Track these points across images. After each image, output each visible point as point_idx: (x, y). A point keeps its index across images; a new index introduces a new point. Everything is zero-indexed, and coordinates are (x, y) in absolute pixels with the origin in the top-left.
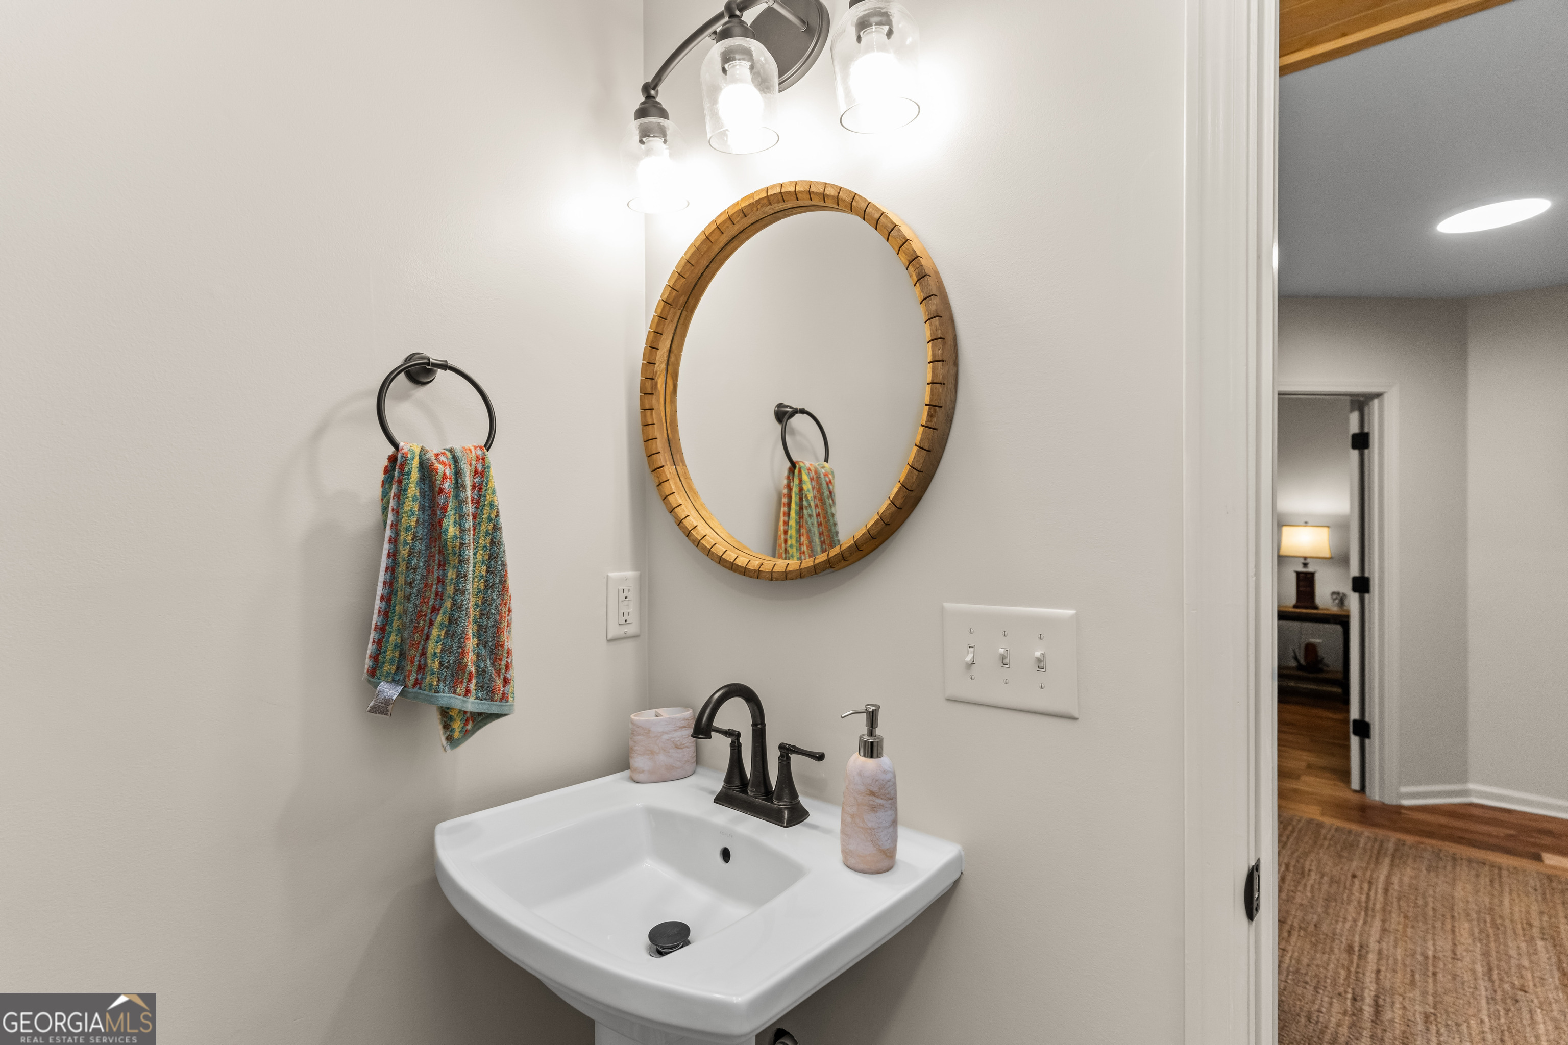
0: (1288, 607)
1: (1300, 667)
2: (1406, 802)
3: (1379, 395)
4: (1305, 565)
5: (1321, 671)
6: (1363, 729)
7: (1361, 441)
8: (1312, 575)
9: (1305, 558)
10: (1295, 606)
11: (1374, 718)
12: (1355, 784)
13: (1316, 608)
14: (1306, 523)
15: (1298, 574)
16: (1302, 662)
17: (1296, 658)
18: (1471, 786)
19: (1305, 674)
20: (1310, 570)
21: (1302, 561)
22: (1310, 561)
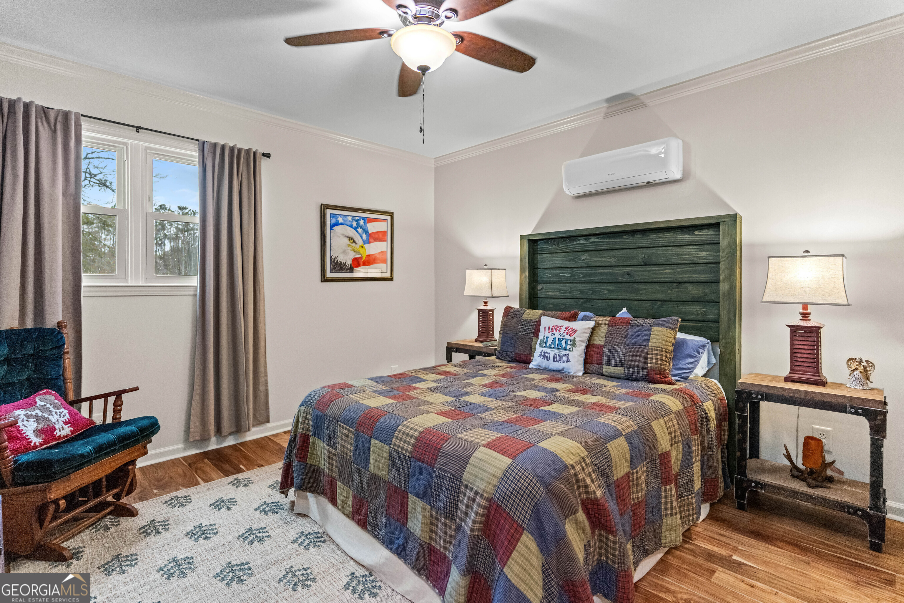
0: (776, 382)
1: (795, 471)
4: (805, 316)
8: (816, 330)
9: (805, 306)
10: (788, 381)
13: (823, 384)
14: (807, 251)
15: (793, 329)
16: (800, 465)
17: (788, 457)
20: (813, 322)
21: (800, 308)
22: (810, 310)
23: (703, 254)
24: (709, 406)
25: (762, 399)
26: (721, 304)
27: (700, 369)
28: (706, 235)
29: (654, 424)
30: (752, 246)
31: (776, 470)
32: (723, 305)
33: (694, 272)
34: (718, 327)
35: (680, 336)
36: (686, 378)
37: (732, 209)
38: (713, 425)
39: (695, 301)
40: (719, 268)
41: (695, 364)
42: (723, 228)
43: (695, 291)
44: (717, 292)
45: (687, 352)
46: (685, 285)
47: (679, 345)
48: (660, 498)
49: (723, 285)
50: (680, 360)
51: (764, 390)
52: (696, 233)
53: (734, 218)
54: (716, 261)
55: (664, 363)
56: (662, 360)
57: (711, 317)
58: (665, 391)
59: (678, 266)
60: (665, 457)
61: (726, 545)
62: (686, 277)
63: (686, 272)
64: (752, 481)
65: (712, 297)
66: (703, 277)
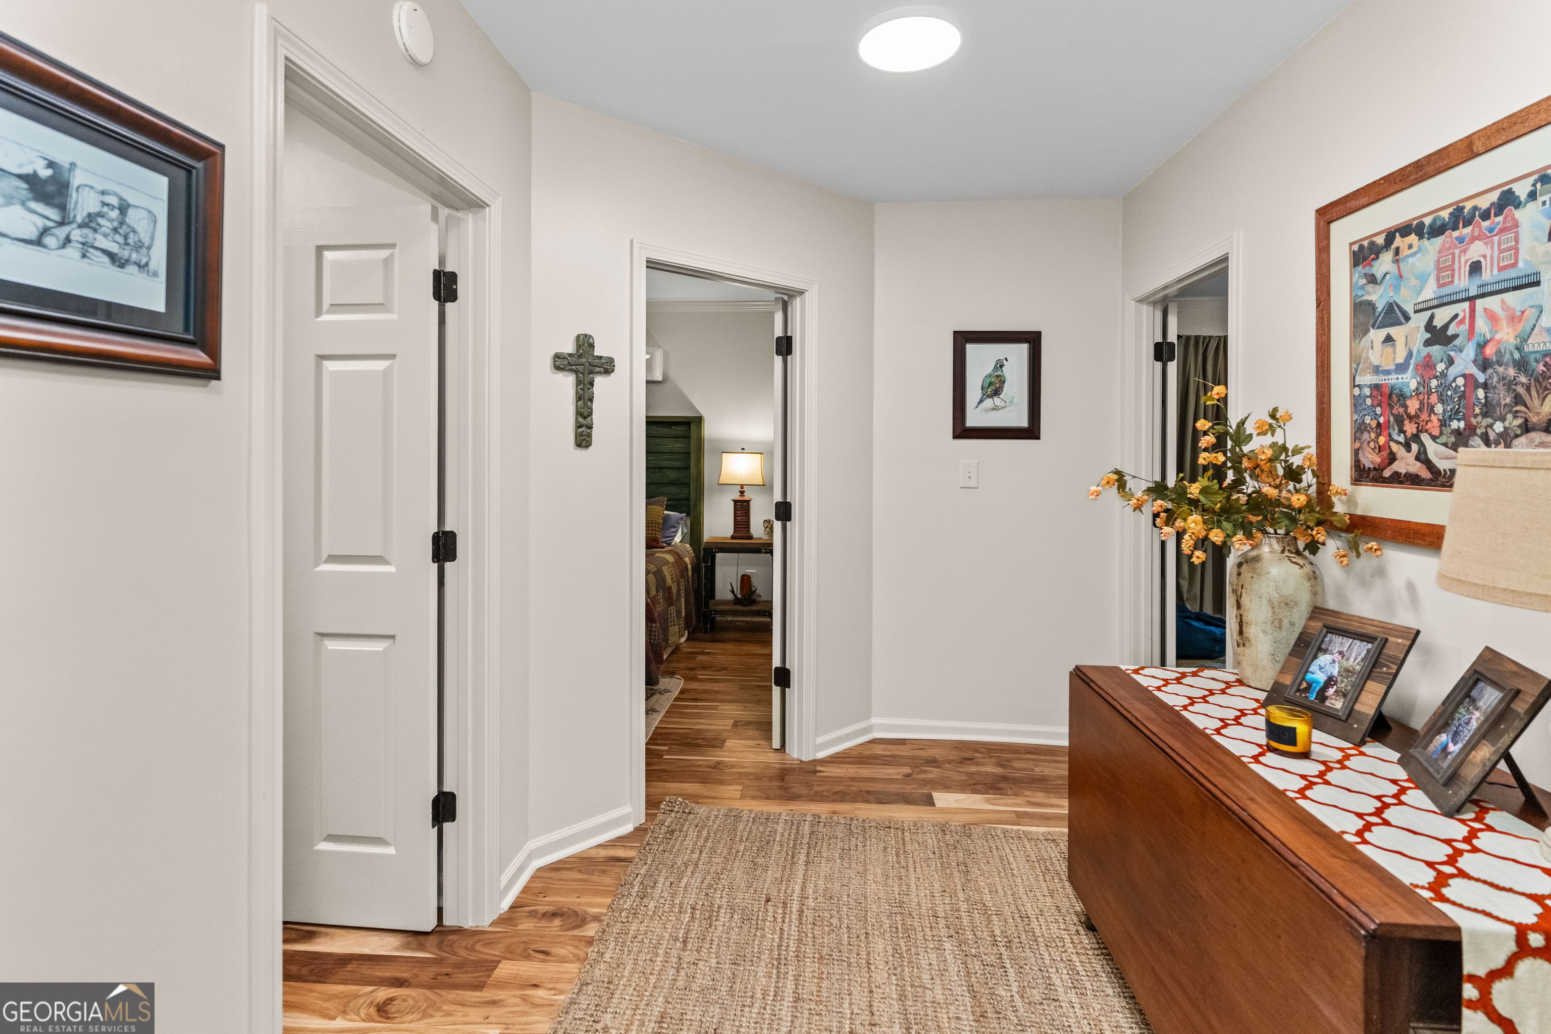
0: (726, 538)
1: (737, 601)
2: (821, 755)
3: (801, 293)
4: (742, 493)
5: (754, 602)
6: (783, 677)
7: (785, 346)
8: (748, 502)
9: (742, 486)
10: (733, 537)
11: (793, 665)
12: (776, 744)
13: (751, 538)
14: (743, 449)
15: (735, 502)
16: (739, 596)
17: (733, 591)
18: (874, 720)
19: (739, 608)
20: (746, 498)
21: (739, 488)
22: (745, 488)
23: (678, 446)
24: (687, 560)
25: (718, 552)
26: (692, 484)
27: (678, 539)
28: (679, 430)
29: (663, 568)
30: (711, 440)
31: (726, 602)
32: (692, 486)
33: (671, 459)
34: (689, 505)
35: (666, 512)
36: (669, 544)
37: (697, 412)
38: (690, 574)
39: (672, 483)
40: (690, 457)
41: (676, 532)
42: (693, 427)
43: (672, 475)
44: (689, 475)
45: (671, 524)
46: (664, 470)
47: (666, 518)
48: (668, 615)
49: (693, 471)
50: (666, 530)
51: (720, 546)
52: (673, 427)
53: (699, 420)
54: (687, 451)
55: (657, 532)
56: (655, 530)
57: (684, 496)
58: (661, 552)
59: (660, 454)
60: (670, 588)
61: (700, 648)
62: (665, 464)
63: (665, 460)
64: (712, 611)
65: (684, 480)
66: (678, 464)
